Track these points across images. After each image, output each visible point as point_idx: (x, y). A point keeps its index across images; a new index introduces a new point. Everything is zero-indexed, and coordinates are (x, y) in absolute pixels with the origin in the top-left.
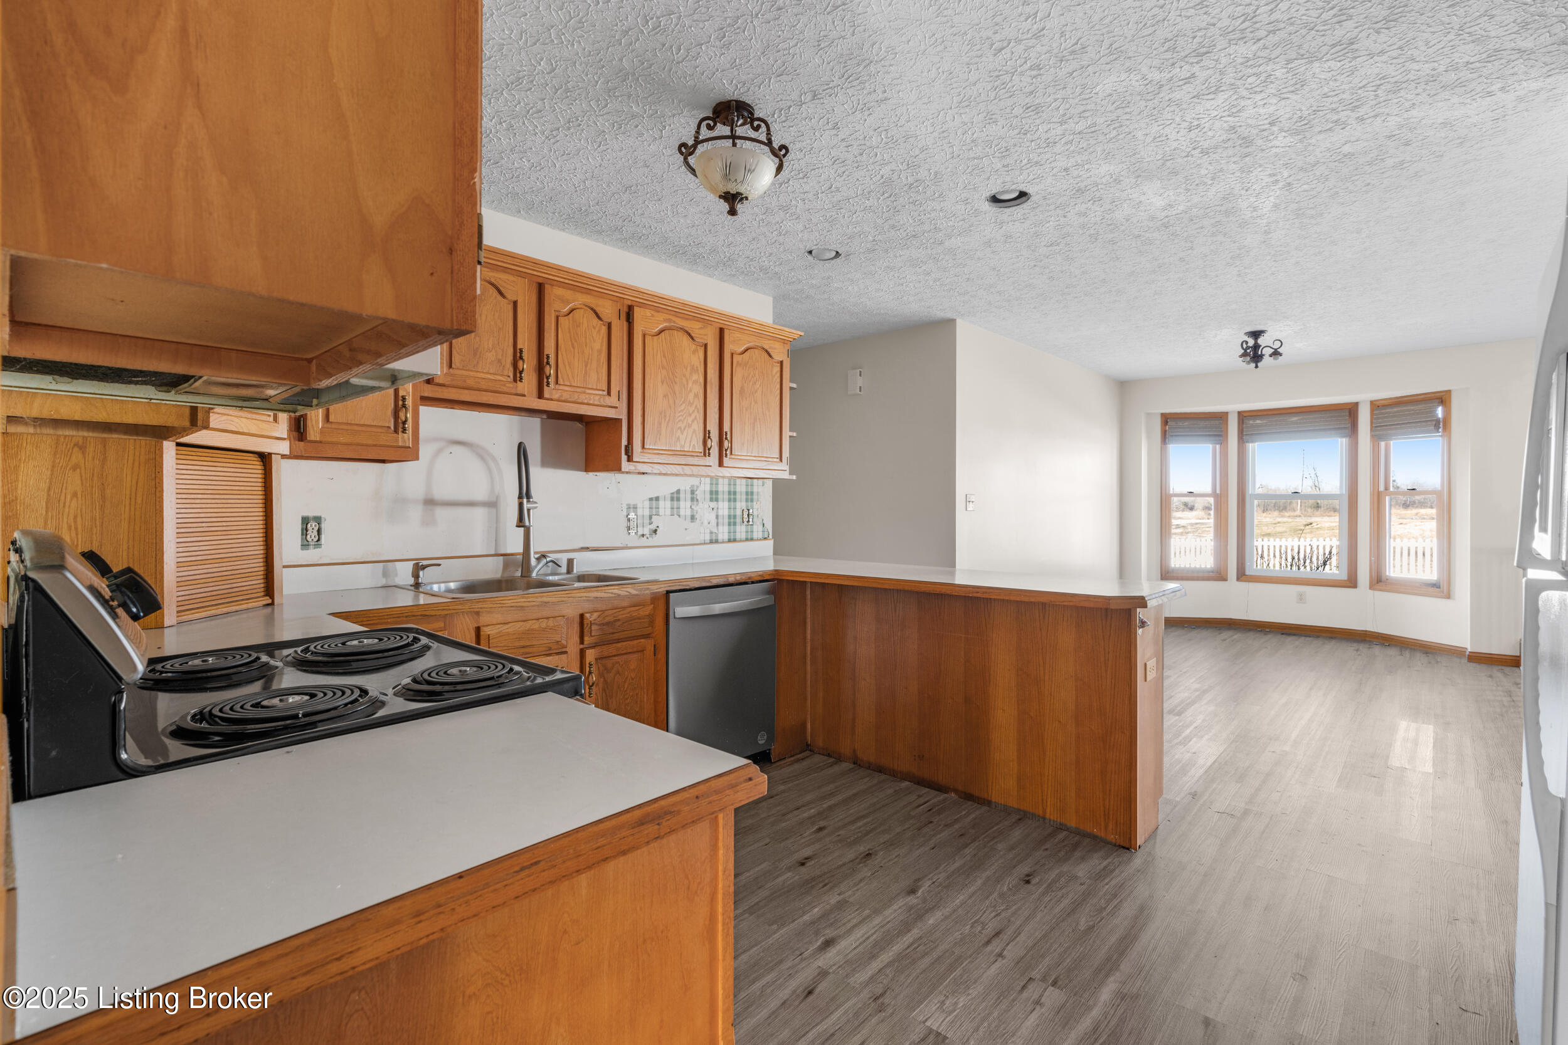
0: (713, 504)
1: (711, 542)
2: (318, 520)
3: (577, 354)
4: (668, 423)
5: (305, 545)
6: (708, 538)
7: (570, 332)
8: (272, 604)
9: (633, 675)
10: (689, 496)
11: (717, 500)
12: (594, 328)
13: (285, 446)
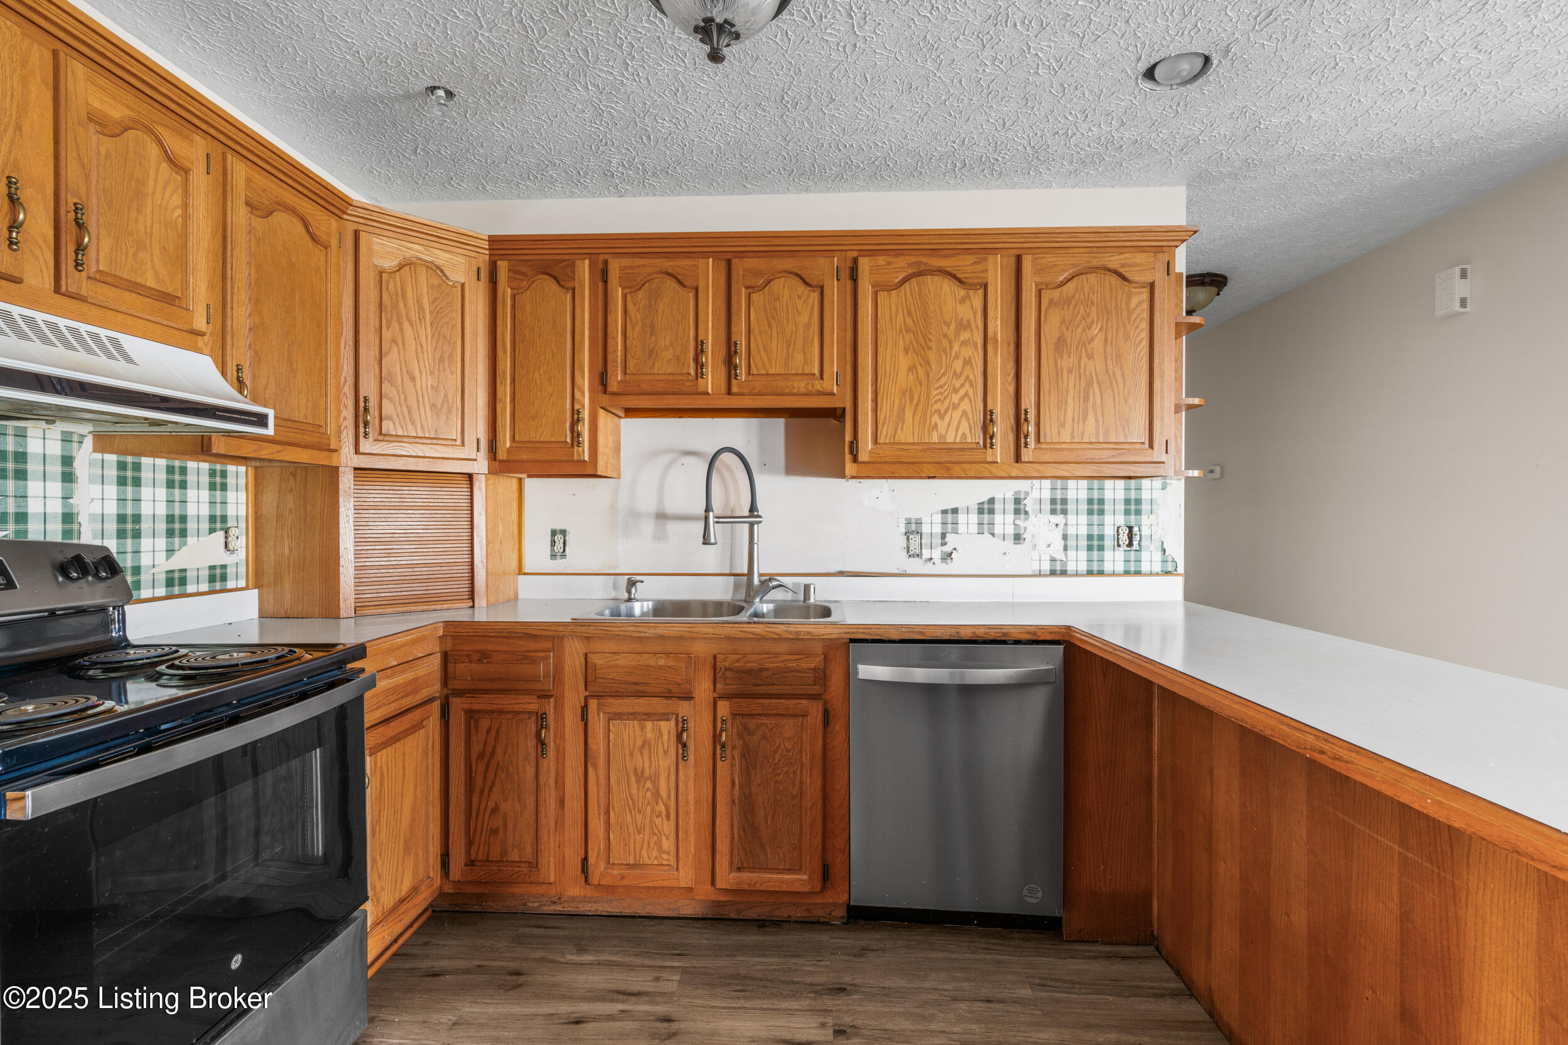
0: (1059, 519)
1: (1053, 573)
2: (563, 532)
3: (775, 335)
4: (917, 406)
5: (553, 556)
6: (1046, 567)
7: (765, 310)
8: (473, 607)
9: (789, 745)
10: (1011, 506)
11: (1064, 512)
12: (799, 297)
13: (480, 466)
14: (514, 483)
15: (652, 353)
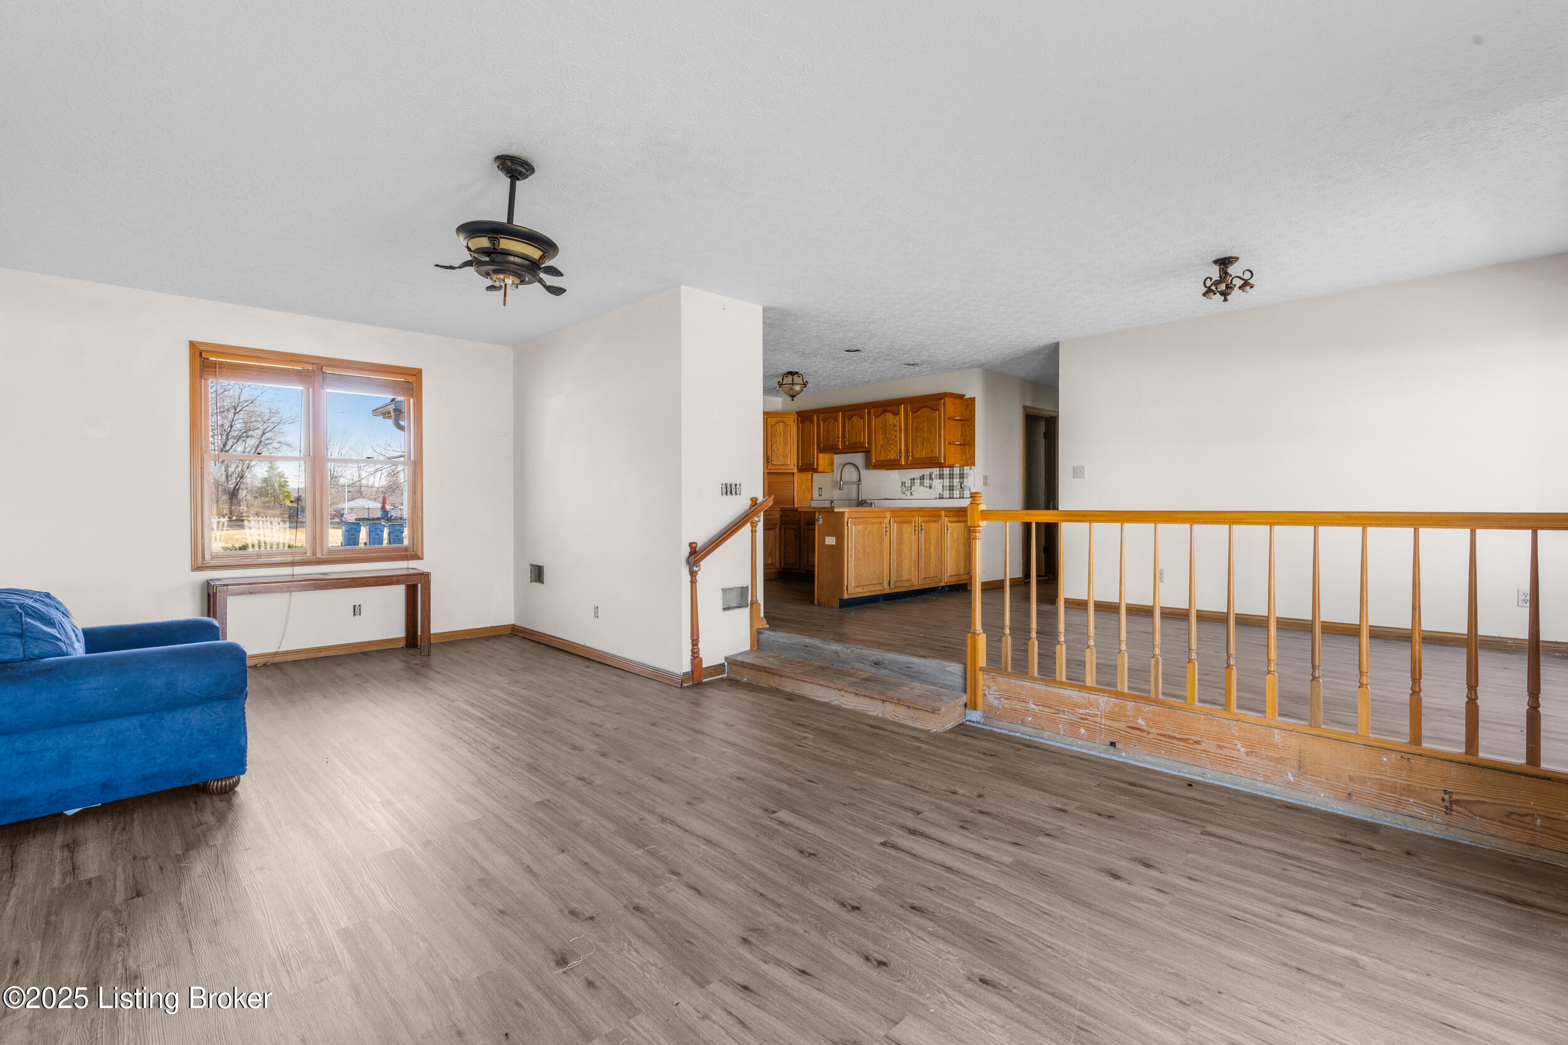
0: (941, 481)
1: (940, 498)
2: (821, 488)
3: (854, 432)
4: (885, 449)
6: (938, 496)
7: (851, 425)
10: (928, 477)
11: (943, 478)
12: (859, 420)
13: (795, 471)
14: (810, 475)
15: (828, 439)
